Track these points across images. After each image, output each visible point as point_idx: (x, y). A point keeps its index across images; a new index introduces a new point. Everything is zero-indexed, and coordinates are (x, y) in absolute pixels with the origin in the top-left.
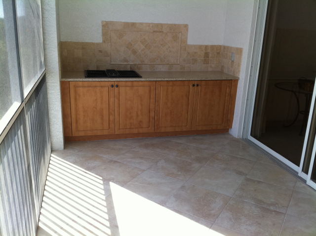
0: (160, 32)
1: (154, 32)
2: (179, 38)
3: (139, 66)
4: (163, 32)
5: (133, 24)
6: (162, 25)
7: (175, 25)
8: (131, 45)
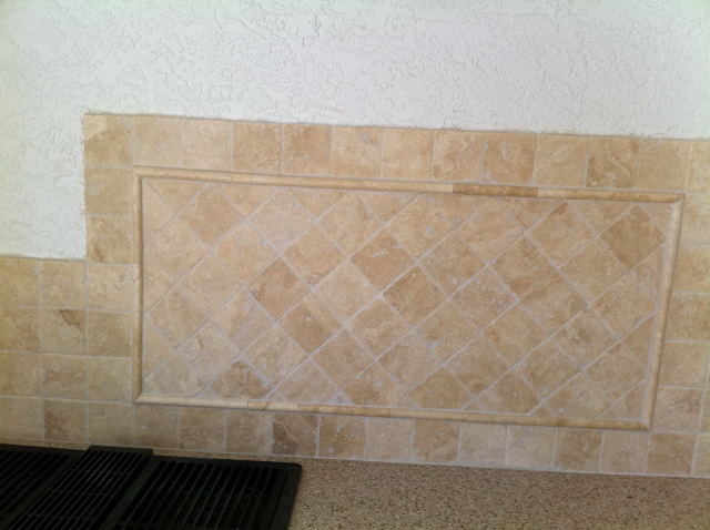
0: (514, 193)
1: (462, 191)
2: (660, 238)
3: (340, 423)
4: (530, 194)
5: (307, 139)
6: (528, 144)
7: (634, 144)
8: (289, 279)
